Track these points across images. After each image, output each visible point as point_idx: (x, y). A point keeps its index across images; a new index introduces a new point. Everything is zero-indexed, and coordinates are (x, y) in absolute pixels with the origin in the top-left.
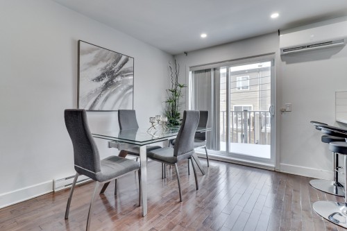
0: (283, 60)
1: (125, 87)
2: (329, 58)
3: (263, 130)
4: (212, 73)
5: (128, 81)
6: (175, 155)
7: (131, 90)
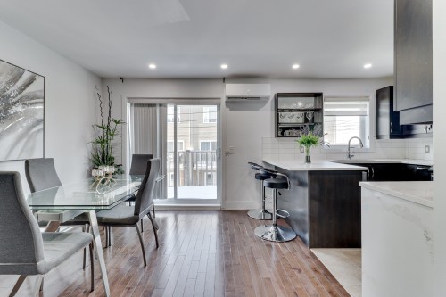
0: (227, 106)
1: (30, 122)
2: (257, 110)
3: (195, 167)
4: (158, 109)
5: (34, 112)
6: (137, 212)
7: (41, 126)
